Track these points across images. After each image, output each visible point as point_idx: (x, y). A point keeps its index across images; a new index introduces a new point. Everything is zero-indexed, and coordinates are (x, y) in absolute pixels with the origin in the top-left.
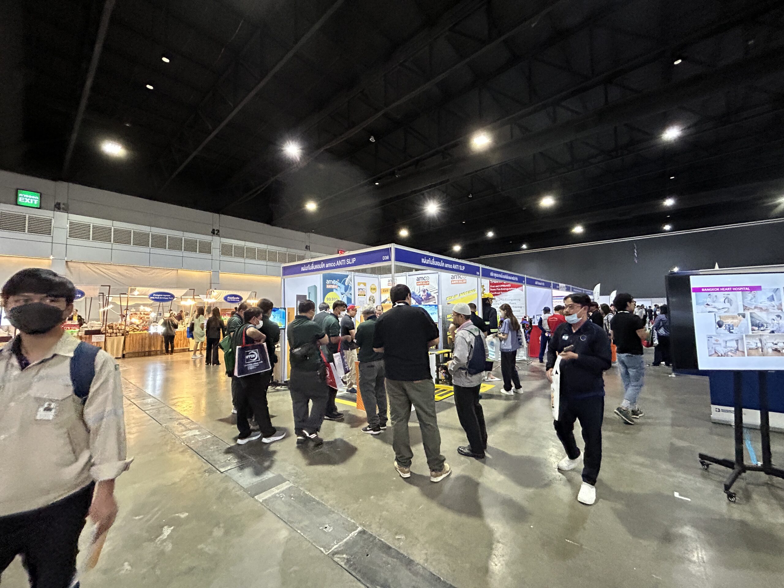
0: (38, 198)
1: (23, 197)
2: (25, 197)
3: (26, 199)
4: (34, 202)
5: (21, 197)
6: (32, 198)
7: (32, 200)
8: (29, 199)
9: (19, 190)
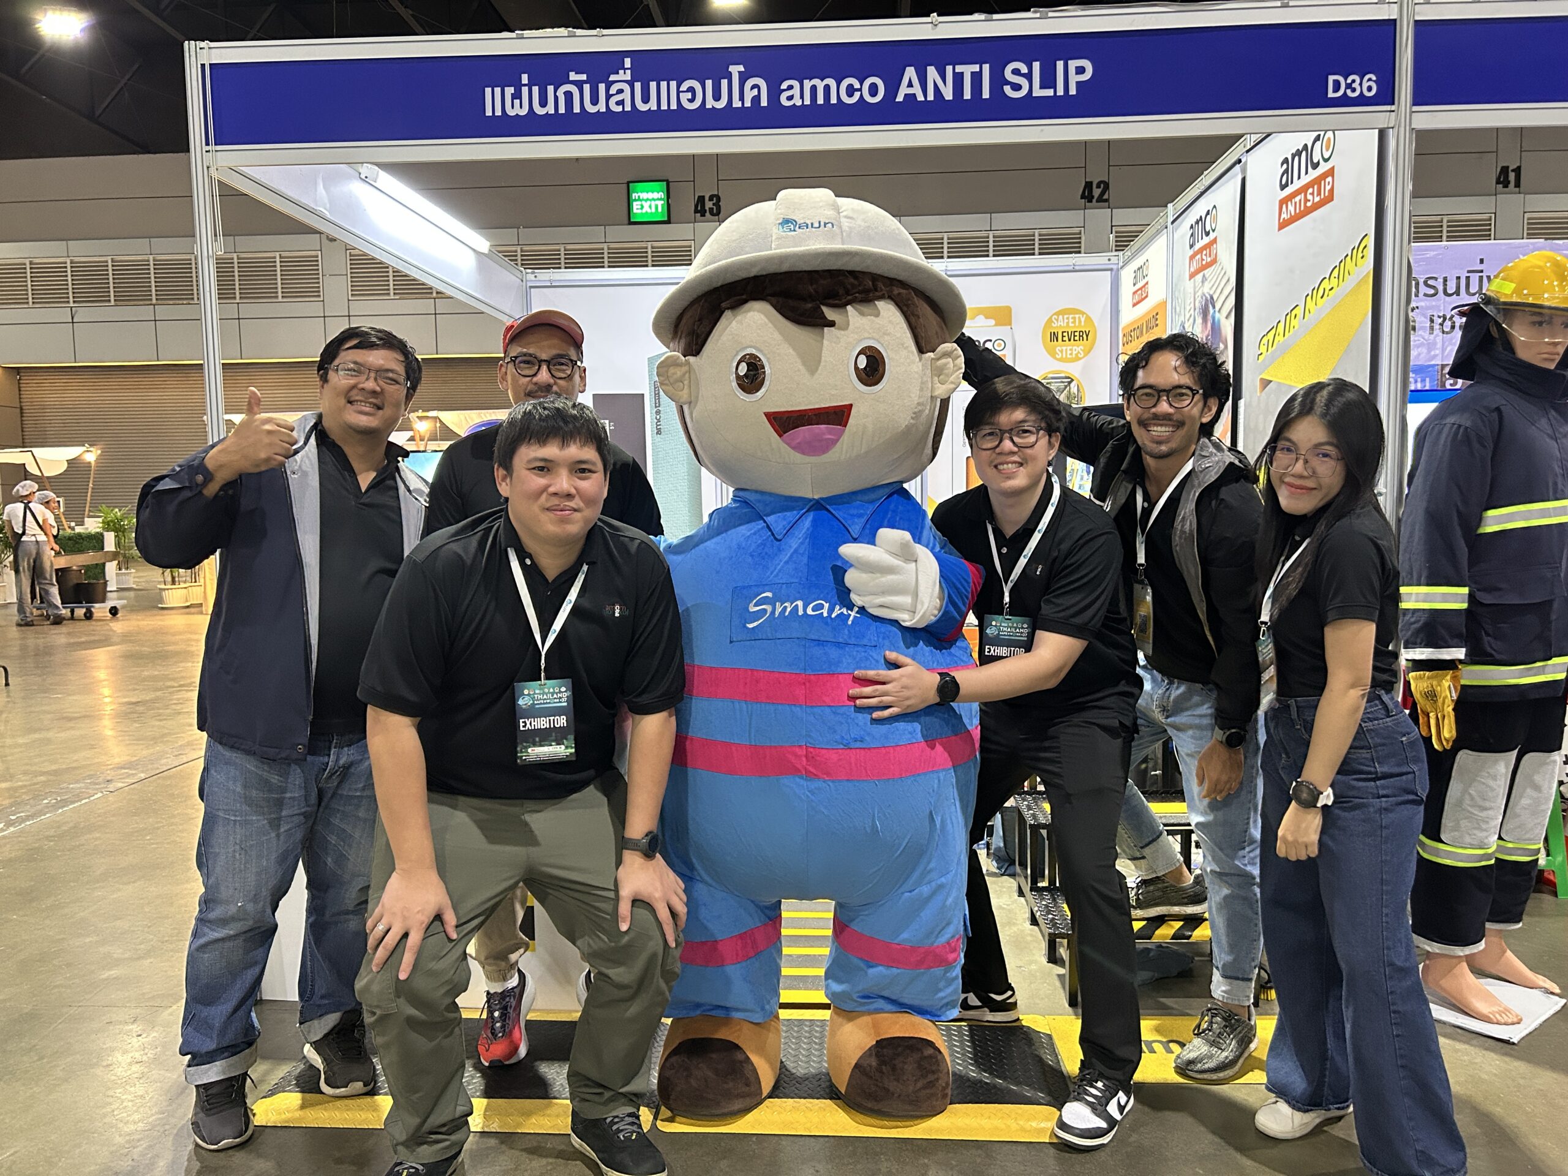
0: (662, 195)
1: (639, 199)
2: (643, 200)
3: (644, 203)
4: (657, 207)
5: (636, 200)
6: (654, 199)
7: (653, 203)
8: (649, 202)
9: (631, 185)
